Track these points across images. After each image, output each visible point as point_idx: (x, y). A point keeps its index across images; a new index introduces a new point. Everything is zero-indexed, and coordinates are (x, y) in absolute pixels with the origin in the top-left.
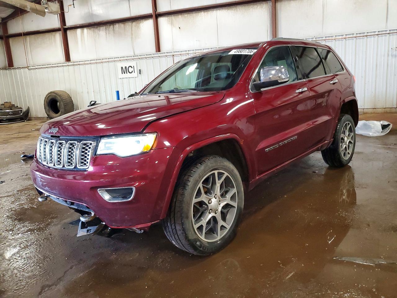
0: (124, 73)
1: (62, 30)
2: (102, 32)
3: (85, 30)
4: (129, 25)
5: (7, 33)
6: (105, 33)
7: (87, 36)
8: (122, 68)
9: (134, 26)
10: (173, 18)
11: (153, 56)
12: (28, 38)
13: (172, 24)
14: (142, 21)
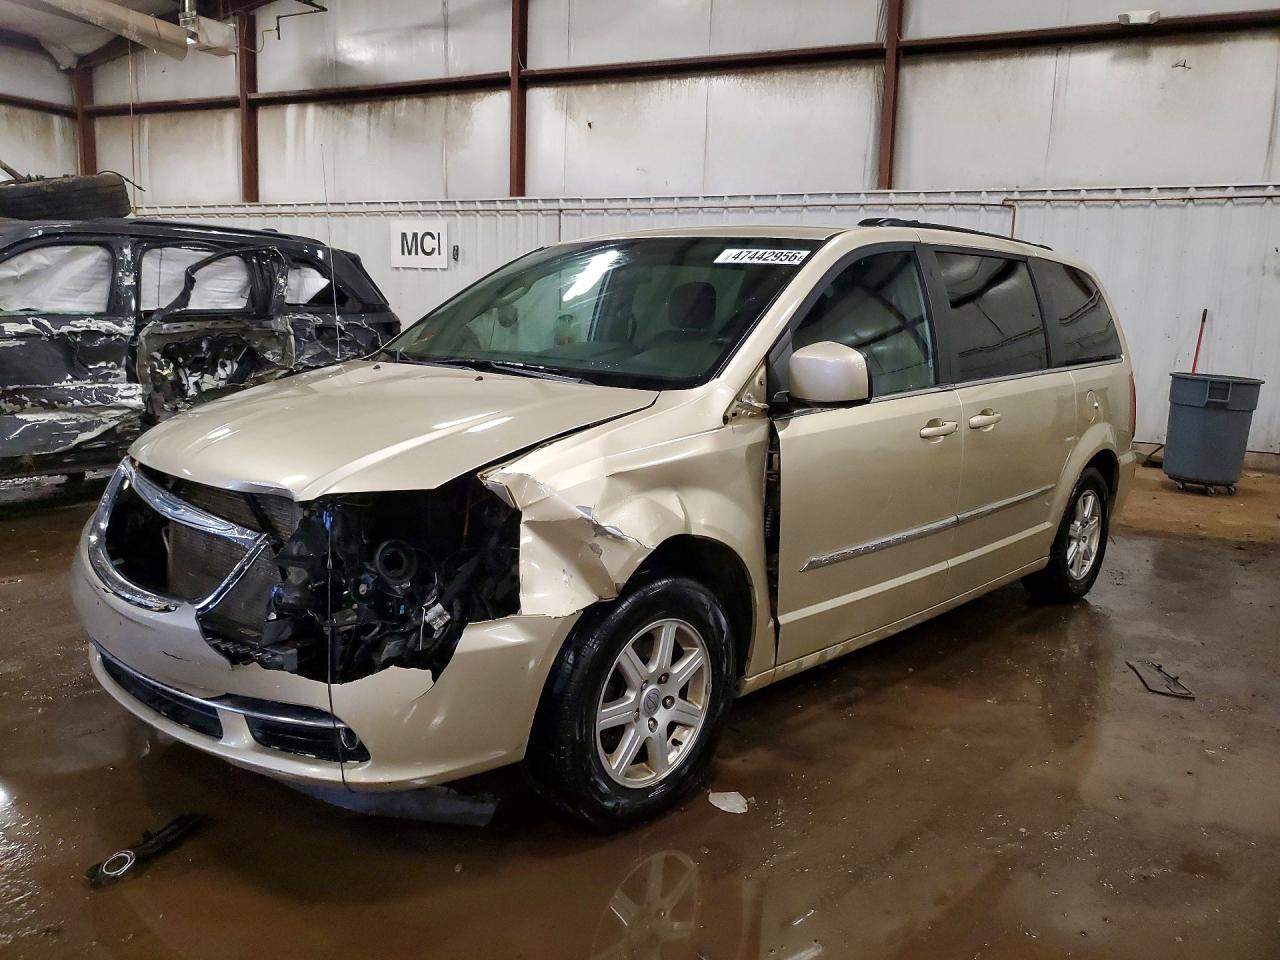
0: (410, 253)
1: (243, 103)
2: (359, 120)
3: (311, 110)
4: (439, 104)
5: (92, 101)
6: (365, 124)
7: (315, 128)
8: (404, 235)
9: (453, 107)
10: (574, 92)
11: (499, 206)
12: (147, 122)
13: (569, 110)
14: (477, 94)
